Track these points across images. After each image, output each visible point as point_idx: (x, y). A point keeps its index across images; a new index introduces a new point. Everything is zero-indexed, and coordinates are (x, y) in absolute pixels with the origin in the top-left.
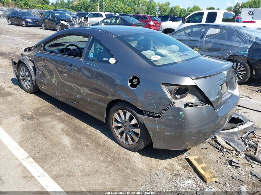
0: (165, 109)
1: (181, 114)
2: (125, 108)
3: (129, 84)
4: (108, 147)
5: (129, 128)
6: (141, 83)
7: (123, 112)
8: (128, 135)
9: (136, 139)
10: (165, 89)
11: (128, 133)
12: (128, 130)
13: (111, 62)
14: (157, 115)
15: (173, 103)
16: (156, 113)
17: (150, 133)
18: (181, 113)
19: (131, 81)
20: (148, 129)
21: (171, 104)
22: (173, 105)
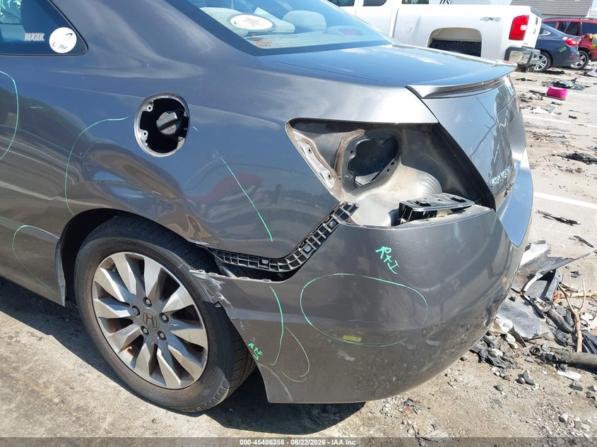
0: (311, 240)
1: (385, 256)
2: (134, 244)
3: (140, 136)
4: (78, 409)
5: (162, 326)
6: (193, 128)
7: (131, 260)
8: (159, 352)
9: (196, 369)
10: (305, 147)
11: (159, 345)
12: (160, 332)
13: (57, 49)
14: (276, 267)
15: (347, 207)
16: (272, 260)
17: (251, 345)
18: (384, 249)
19: (148, 122)
20: (241, 328)
21: (339, 212)
22: (345, 217)
